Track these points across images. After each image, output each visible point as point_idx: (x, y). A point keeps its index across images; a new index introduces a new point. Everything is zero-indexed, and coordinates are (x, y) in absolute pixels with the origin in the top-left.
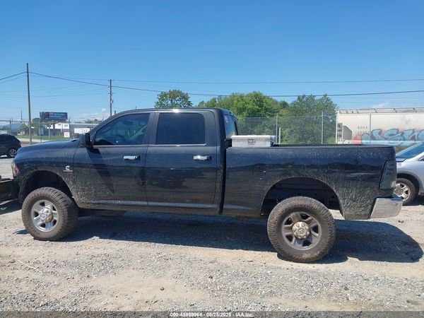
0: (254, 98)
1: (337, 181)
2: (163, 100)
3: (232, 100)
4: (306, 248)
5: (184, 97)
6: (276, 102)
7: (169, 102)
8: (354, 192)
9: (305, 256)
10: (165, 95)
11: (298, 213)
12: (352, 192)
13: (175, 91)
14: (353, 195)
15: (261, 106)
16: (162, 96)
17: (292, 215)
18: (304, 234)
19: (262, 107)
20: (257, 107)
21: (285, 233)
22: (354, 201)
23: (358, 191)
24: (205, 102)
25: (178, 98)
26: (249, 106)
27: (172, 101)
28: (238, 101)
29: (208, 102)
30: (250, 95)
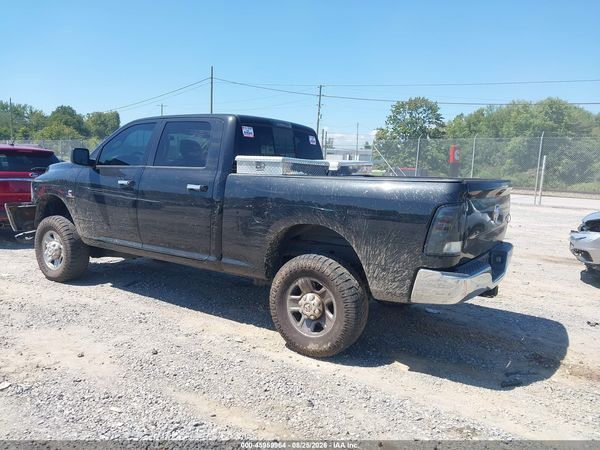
0: (547, 109)
1: (358, 235)
2: (399, 113)
3: (509, 113)
4: (316, 335)
5: (431, 108)
6: (589, 115)
7: (408, 116)
8: (383, 255)
9: (312, 347)
10: (403, 105)
11: (307, 279)
12: (380, 254)
13: (417, 100)
14: (382, 259)
15: (559, 121)
16: (397, 108)
17: (300, 282)
18: (312, 312)
19: (560, 123)
20: (551, 123)
21: (291, 308)
22: (384, 270)
23: (389, 253)
24: (466, 115)
25: (421, 110)
26: (537, 122)
27: (411, 114)
28: (519, 113)
29: (471, 115)
30: (541, 104)
